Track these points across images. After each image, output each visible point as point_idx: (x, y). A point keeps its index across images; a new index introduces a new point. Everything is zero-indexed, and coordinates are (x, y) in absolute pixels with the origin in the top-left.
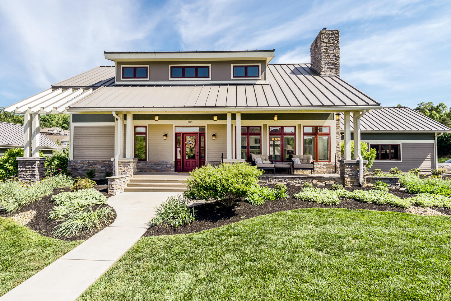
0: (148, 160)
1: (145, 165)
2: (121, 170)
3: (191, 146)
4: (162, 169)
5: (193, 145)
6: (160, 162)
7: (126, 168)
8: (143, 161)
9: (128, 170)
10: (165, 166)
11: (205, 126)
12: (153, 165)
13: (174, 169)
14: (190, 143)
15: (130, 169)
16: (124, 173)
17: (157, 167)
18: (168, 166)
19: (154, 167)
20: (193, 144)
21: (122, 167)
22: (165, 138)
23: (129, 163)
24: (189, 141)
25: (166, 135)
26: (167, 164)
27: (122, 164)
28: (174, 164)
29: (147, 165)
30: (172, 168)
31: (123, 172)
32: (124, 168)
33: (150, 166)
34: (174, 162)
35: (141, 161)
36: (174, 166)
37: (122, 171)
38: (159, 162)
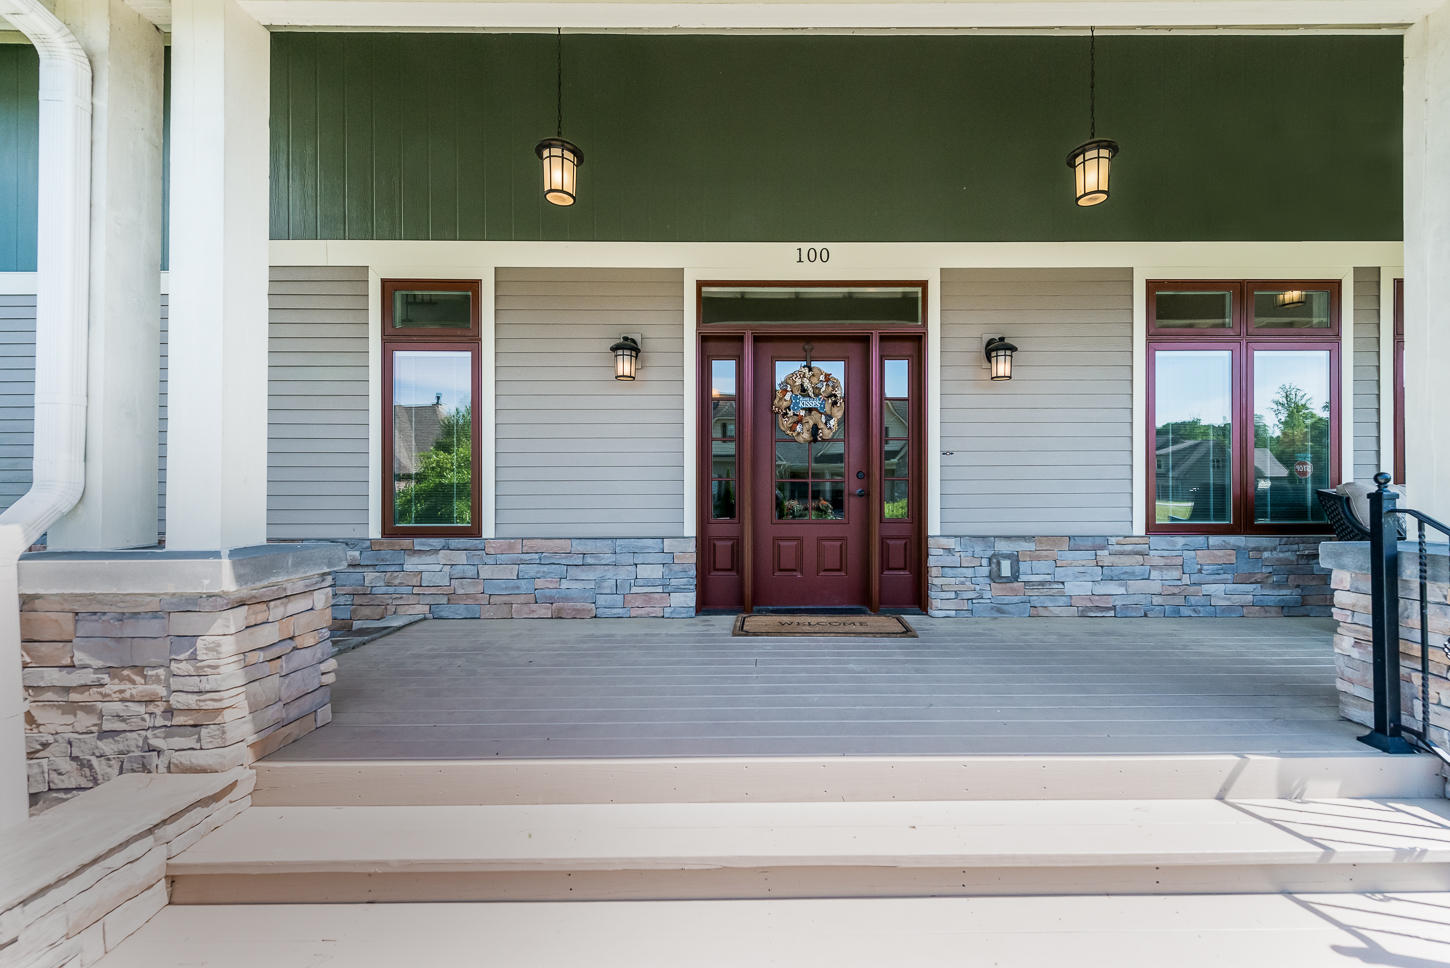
0: (488, 530)
1: (471, 571)
2: (71, 708)
3: (815, 429)
4: (601, 600)
5: (833, 422)
6: (589, 546)
7: (140, 688)
8: (454, 542)
9: (170, 712)
10: (623, 574)
11: (924, 285)
12: (532, 570)
13: (690, 599)
14: (809, 410)
15: (191, 701)
16: (108, 747)
17: (565, 584)
18: (644, 572)
19: (539, 583)
20: (829, 417)
21: (88, 677)
22: (625, 366)
23: (182, 624)
24: (803, 390)
25: (629, 346)
26: (639, 559)
27: (88, 627)
28: (693, 560)
29: (485, 572)
30: (678, 590)
31: (103, 734)
32: (112, 687)
33: (511, 572)
34: (692, 546)
35: (436, 542)
36: (693, 572)
37: (85, 721)
38: (578, 547)
